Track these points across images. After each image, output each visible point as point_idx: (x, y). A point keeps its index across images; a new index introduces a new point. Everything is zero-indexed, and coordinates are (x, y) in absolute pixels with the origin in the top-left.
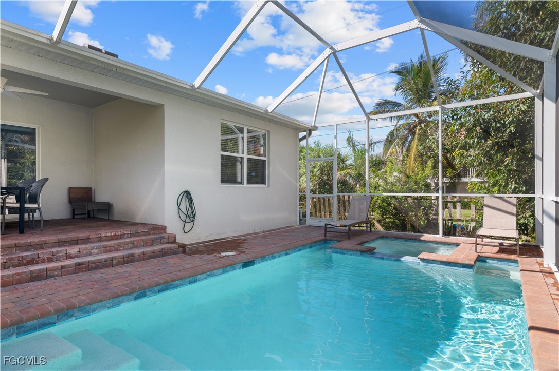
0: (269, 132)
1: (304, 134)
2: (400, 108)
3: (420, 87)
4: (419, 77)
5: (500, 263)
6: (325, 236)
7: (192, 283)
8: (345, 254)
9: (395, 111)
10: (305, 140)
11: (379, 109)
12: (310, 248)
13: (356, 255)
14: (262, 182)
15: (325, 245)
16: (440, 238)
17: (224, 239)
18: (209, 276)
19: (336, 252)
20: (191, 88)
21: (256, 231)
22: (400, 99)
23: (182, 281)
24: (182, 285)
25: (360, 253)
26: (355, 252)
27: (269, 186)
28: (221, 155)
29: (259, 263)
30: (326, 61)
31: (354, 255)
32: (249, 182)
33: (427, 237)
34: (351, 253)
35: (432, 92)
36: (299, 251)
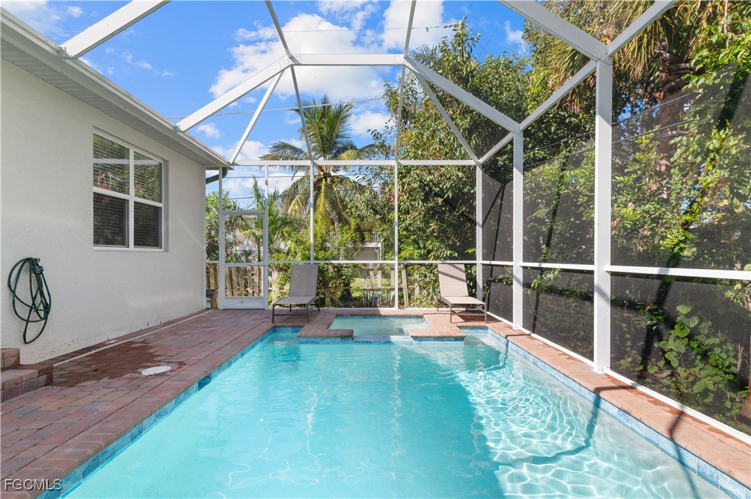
0: (166, 162)
1: (216, 173)
2: (301, 156)
3: (325, 133)
4: (323, 122)
5: (472, 331)
6: (273, 322)
7: (135, 437)
8: (318, 343)
9: (297, 159)
10: (218, 181)
11: (276, 153)
12: (262, 341)
13: (335, 343)
14: (156, 243)
15: (274, 334)
16: (396, 311)
17: (102, 344)
18: (159, 416)
19: (306, 343)
20: (55, 53)
21: (150, 326)
22: (299, 144)
23: (120, 441)
24: (122, 447)
25: (340, 339)
26: (332, 339)
27: (167, 250)
28: (95, 193)
29: (216, 376)
30: (279, 75)
31: (333, 343)
32: (137, 244)
33: (384, 311)
34: (328, 341)
35: (335, 143)
36: (253, 347)
